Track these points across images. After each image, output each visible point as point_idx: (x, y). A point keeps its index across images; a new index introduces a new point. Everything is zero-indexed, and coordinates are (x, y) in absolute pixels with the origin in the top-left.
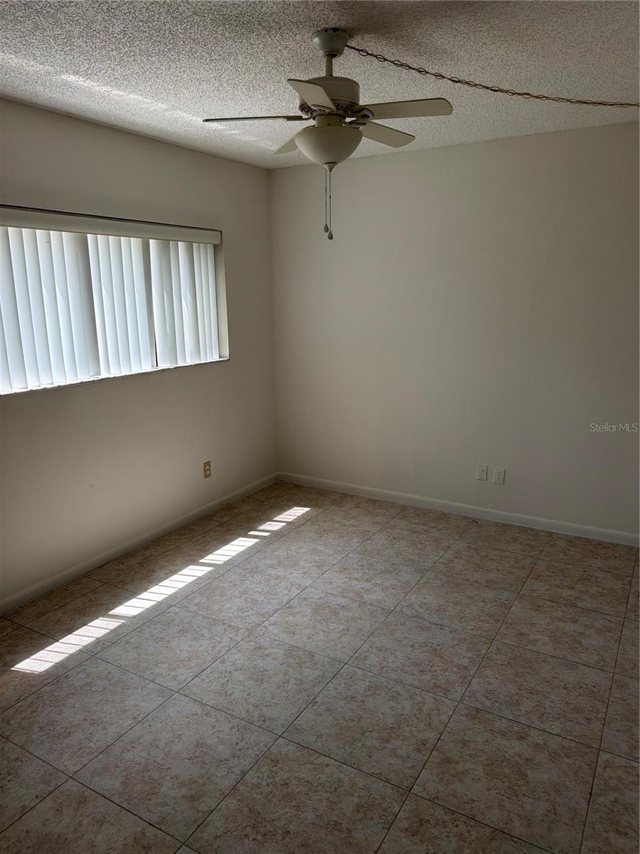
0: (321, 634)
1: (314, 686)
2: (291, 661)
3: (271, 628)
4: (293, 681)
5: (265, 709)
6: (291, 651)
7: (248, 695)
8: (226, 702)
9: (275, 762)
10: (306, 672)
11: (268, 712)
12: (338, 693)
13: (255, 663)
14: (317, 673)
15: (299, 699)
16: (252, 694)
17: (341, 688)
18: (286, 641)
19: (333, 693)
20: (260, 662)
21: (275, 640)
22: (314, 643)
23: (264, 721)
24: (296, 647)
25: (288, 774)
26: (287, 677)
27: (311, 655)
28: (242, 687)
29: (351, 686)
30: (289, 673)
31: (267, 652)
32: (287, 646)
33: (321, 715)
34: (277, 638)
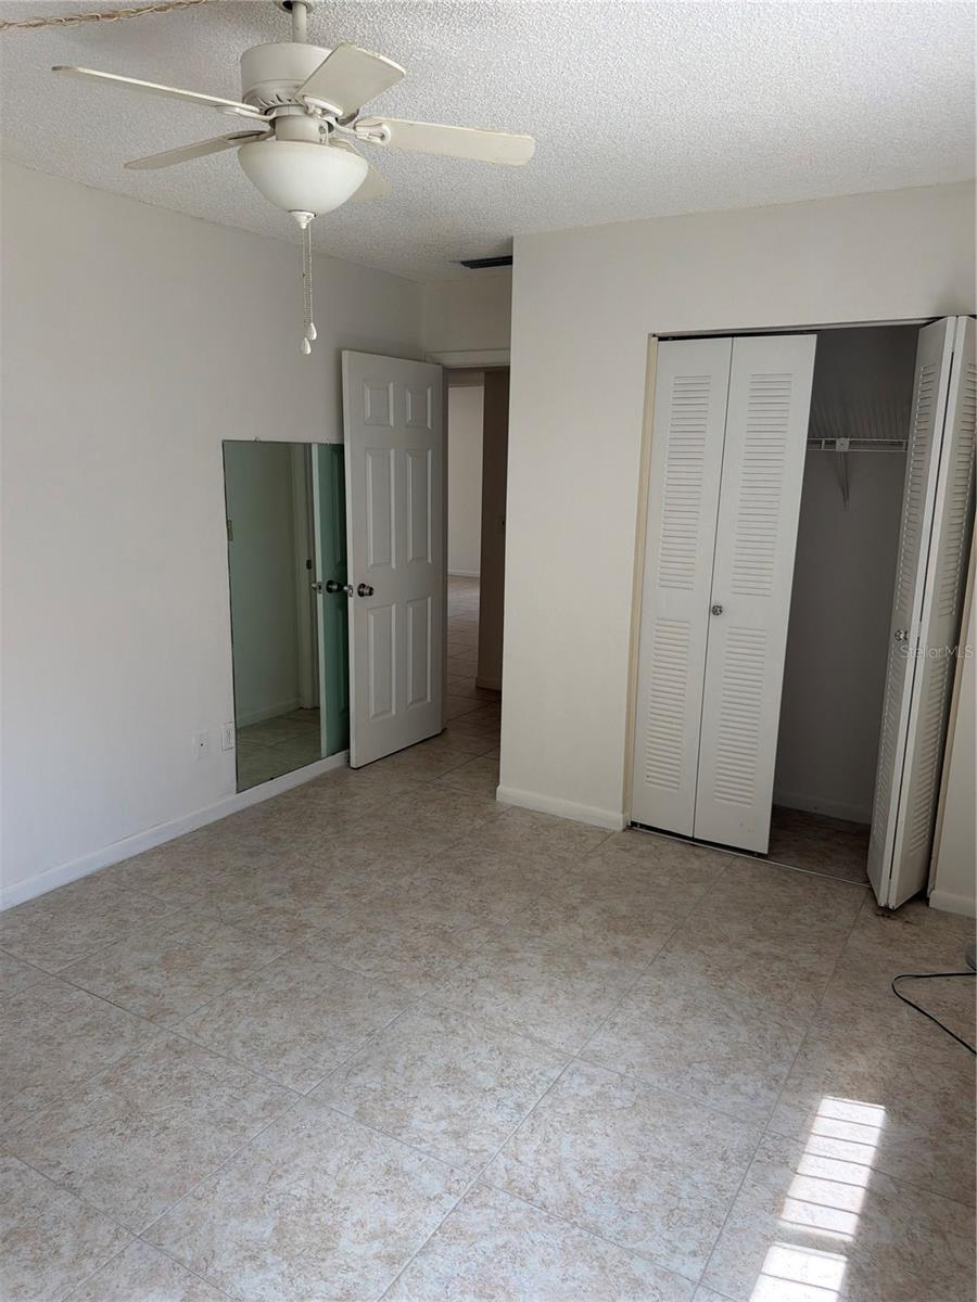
0: (331, 1167)
1: (366, 1059)
2: (398, 1103)
3: (437, 1188)
4: (399, 1067)
5: (441, 1028)
6: (396, 1128)
7: (466, 1048)
8: (497, 1040)
9: (426, 975)
10: (375, 1083)
11: (437, 1024)
12: (334, 1047)
13: (462, 1102)
14: (359, 1080)
15: (393, 1039)
16: (461, 1049)
17: (326, 1054)
18: (406, 1150)
19: (341, 1048)
20: (455, 1103)
21: (428, 1153)
22: (351, 1141)
23: (441, 1014)
24: (387, 1134)
25: (413, 964)
26: (408, 1074)
27: (361, 1116)
28: (479, 1060)
29: (309, 1057)
30: (404, 1082)
31: (443, 1125)
32: (405, 1136)
33: (365, 1020)
34: (425, 1158)
